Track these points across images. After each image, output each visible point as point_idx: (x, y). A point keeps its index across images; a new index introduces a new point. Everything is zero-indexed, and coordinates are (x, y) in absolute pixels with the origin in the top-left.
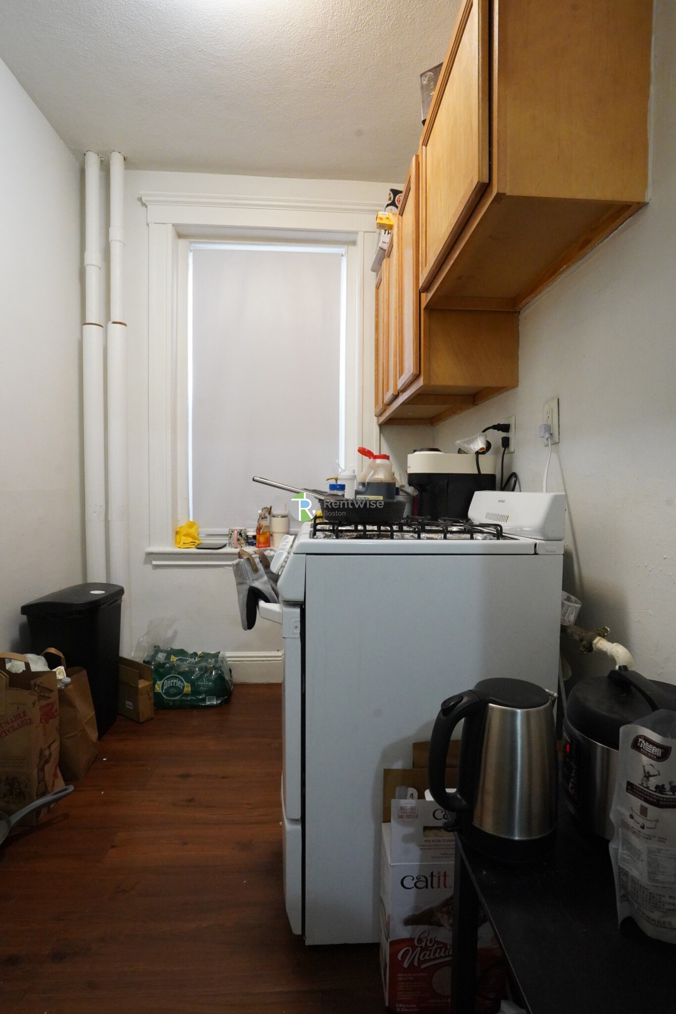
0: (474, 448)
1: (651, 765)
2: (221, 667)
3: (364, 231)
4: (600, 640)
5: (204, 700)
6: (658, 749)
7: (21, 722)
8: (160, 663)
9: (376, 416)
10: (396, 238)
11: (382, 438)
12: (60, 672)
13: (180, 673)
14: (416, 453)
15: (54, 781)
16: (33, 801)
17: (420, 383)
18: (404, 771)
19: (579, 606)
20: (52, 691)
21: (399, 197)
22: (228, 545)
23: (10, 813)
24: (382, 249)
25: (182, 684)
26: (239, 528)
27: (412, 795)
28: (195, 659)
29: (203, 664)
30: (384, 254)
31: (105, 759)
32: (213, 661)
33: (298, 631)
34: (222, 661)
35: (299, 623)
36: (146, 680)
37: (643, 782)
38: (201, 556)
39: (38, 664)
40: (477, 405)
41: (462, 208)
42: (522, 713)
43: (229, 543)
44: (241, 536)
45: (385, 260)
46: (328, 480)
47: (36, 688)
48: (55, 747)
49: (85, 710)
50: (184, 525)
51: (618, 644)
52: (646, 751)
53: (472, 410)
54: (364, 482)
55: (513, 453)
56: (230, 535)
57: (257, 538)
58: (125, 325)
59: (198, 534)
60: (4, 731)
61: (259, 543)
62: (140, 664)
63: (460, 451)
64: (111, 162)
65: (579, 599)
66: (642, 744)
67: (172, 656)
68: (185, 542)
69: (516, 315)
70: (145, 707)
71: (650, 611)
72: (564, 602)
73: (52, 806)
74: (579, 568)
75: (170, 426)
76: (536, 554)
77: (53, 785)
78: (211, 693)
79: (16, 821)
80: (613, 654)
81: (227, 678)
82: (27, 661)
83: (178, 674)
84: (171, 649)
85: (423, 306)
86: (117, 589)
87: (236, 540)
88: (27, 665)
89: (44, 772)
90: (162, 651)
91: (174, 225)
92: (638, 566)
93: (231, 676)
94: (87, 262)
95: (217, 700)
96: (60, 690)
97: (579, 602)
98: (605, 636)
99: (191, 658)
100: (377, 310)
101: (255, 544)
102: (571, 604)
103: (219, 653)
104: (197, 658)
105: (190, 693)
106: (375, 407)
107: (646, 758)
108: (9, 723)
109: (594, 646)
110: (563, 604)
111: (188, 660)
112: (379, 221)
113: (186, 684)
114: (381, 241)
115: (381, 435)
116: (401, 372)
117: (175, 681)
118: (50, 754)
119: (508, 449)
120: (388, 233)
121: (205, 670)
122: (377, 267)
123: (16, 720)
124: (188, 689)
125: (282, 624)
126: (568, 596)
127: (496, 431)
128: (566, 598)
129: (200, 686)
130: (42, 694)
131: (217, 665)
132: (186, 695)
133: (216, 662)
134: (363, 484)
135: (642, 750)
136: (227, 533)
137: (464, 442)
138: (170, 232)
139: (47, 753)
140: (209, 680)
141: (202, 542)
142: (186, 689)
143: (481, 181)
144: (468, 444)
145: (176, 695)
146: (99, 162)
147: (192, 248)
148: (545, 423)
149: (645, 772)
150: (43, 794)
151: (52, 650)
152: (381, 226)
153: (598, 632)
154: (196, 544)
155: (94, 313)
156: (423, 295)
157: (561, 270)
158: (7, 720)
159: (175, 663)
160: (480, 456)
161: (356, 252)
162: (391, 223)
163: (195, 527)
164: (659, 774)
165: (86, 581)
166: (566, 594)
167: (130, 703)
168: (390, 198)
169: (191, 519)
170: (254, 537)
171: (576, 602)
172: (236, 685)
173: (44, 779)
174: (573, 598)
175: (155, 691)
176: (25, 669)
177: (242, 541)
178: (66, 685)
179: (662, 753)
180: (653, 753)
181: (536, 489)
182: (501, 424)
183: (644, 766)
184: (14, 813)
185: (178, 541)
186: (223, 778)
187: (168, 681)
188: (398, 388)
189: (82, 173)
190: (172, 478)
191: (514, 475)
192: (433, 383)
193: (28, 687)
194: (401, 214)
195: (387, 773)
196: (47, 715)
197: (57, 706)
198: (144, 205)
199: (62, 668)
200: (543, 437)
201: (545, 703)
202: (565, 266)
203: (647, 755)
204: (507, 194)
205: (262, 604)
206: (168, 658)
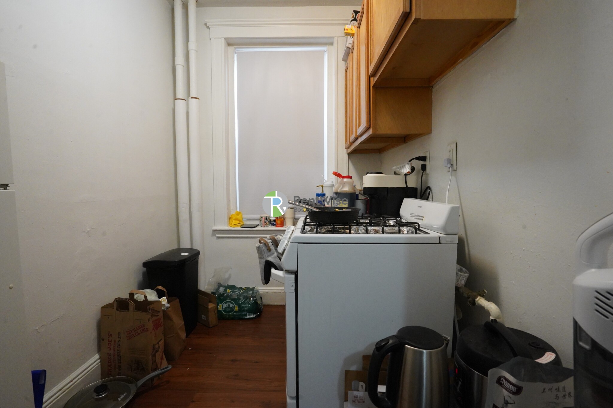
0: (404, 172)
1: (509, 396)
2: (255, 296)
3: (338, 36)
4: (480, 298)
5: (246, 315)
6: (514, 387)
7: (142, 330)
8: (221, 293)
9: (345, 148)
10: (356, 42)
11: (350, 162)
12: (164, 300)
13: (232, 300)
14: (368, 175)
15: (161, 362)
16: (149, 374)
17: (370, 132)
18: (357, 372)
19: (467, 275)
20: (159, 312)
21: (359, 15)
22: (259, 225)
23: (137, 380)
24: (348, 48)
25: (234, 306)
26: (265, 215)
27: (362, 386)
28: (241, 291)
29: (246, 294)
30: (349, 51)
31: (190, 349)
32: (251, 292)
33: (294, 288)
34: (256, 293)
35: (294, 283)
36: (213, 303)
37: (504, 406)
38: (244, 232)
39: (151, 295)
40: (407, 143)
41: (393, 28)
42: (427, 353)
43: (260, 224)
44: (267, 220)
45: (350, 54)
46: (317, 187)
47: (150, 311)
48: (162, 343)
49: (178, 321)
50: (234, 214)
51: (491, 302)
52: (505, 386)
53: (404, 145)
54: (337, 192)
55: (428, 174)
56: (260, 219)
57: (276, 221)
58: (198, 99)
59: (242, 219)
60: (133, 335)
61: (277, 224)
62: (210, 294)
63: (396, 173)
64: (188, 4)
65: (468, 270)
66: (503, 382)
67: (228, 289)
68: (235, 224)
69: (430, 89)
70: (213, 319)
71: (513, 282)
72: (458, 272)
73: (160, 376)
74: (468, 249)
75: (225, 156)
76: (440, 243)
77: (161, 364)
78: (250, 311)
79: (140, 384)
80: (488, 309)
81: (259, 302)
82: (145, 295)
83: (231, 300)
84: (228, 285)
85: (372, 86)
86: (196, 252)
87: (264, 222)
88: (146, 297)
89: (155, 357)
90: (222, 286)
91: (225, 39)
92: (506, 253)
93: (262, 301)
94: (176, 63)
95: (253, 315)
96: (164, 311)
97: (468, 272)
98: (483, 296)
99: (239, 290)
100: (346, 85)
101: (275, 224)
102: (462, 274)
103: (255, 287)
104: (242, 290)
105: (238, 310)
106: (345, 143)
107: (506, 391)
108: (135, 330)
109: (476, 302)
110: (457, 274)
111: (237, 291)
112: (346, 31)
113: (235, 306)
114: (348, 43)
115: (349, 160)
116: (359, 125)
117: (229, 304)
118: (159, 347)
119: (425, 172)
120: (352, 38)
121: (246, 298)
122: (345, 59)
123: (139, 329)
124: (237, 308)
125: (284, 284)
126: (461, 268)
127: (418, 160)
128: (459, 269)
129: (243, 307)
130: (153, 314)
131: (254, 295)
132: (236, 312)
133: (253, 293)
134: (336, 193)
135: (503, 385)
136: (259, 218)
137: (398, 168)
138: (223, 43)
139: (157, 346)
140: (249, 304)
141: (244, 223)
142: (235, 309)
143: (405, 11)
144: (400, 169)
145: (230, 312)
146: (182, 4)
147: (236, 51)
148: (448, 158)
149: (505, 400)
150: (155, 370)
151: (160, 287)
152: (347, 34)
153: (479, 293)
154: (241, 225)
155: (181, 92)
156: (372, 79)
157: (459, 61)
158: (135, 329)
159: (229, 293)
160: (407, 176)
161: (333, 49)
162: (353, 32)
163: (240, 215)
164: (514, 403)
165: (180, 246)
166: (459, 267)
167: (204, 316)
168: (353, 16)
169: (238, 210)
170: (274, 221)
171: (466, 273)
172: (264, 306)
173: (155, 361)
174: (464, 269)
175: (218, 310)
176: (144, 299)
177: (268, 223)
178: (167, 308)
179: (516, 390)
180: (510, 389)
181: (442, 201)
182: (420, 156)
183: (504, 396)
184: (139, 380)
185: (231, 223)
186: (256, 362)
187: (225, 304)
188: (358, 134)
189: (173, 10)
190: (227, 187)
191: (429, 188)
192: (378, 133)
193: (146, 310)
194: (359, 27)
195: (347, 372)
196: (156, 326)
197: (162, 320)
198: (208, 28)
199: (165, 298)
200: (447, 166)
201: (443, 345)
202: (461, 59)
203: (507, 389)
204: (421, 19)
205: (273, 271)
206: (225, 290)
